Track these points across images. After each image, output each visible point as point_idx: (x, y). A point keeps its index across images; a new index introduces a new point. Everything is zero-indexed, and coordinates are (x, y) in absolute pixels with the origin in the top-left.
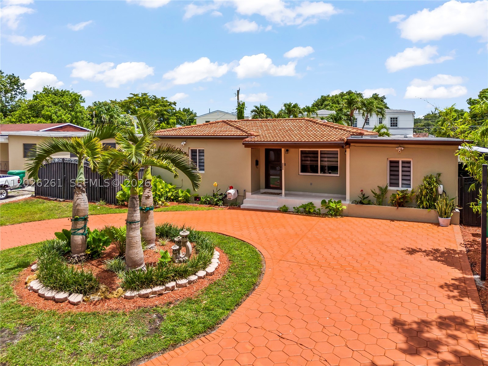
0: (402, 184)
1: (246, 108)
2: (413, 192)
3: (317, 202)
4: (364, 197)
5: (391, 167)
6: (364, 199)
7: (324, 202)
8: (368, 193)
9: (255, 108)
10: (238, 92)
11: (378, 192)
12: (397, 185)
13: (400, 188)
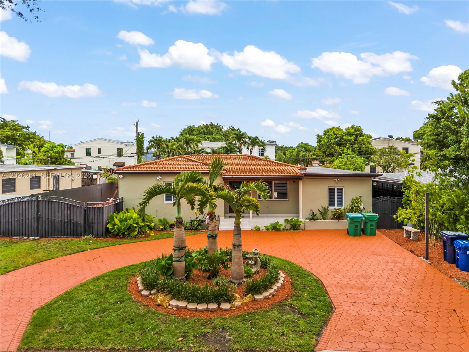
0: (337, 204)
1: (146, 139)
2: (344, 209)
3: (281, 221)
4: (314, 215)
5: (329, 192)
6: (314, 216)
7: (287, 220)
8: (316, 212)
9: (152, 139)
10: (137, 123)
11: (322, 211)
12: (334, 205)
13: (336, 207)
